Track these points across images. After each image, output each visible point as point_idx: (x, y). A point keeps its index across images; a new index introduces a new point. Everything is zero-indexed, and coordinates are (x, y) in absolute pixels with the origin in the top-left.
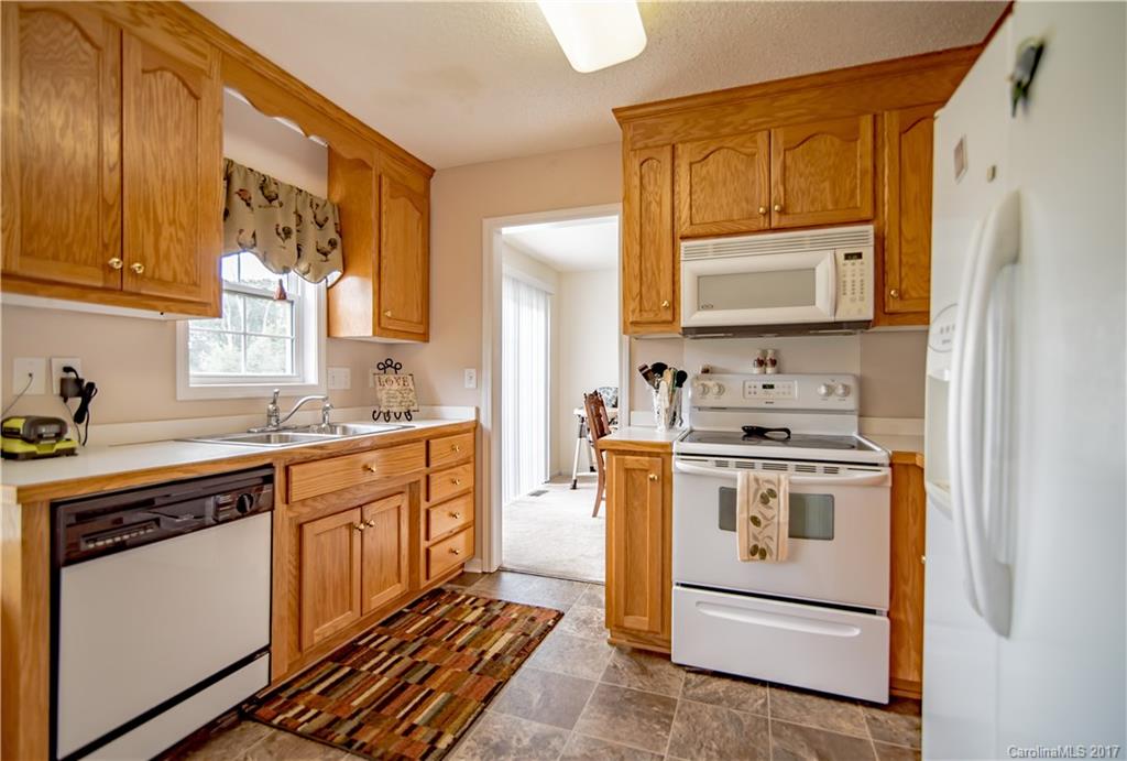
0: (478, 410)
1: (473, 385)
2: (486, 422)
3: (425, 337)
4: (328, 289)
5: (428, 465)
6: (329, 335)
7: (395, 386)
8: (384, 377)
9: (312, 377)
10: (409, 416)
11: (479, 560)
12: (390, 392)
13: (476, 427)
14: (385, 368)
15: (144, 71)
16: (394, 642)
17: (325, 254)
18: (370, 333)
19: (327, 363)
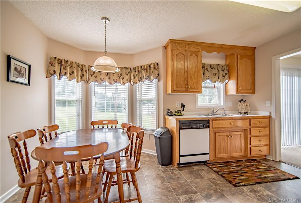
0: (270, 113)
1: (269, 105)
2: (273, 116)
3: (253, 93)
4: (226, 84)
5: (250, 126)
6: (226, 94)
7: (244, 106)
8: (240, 104)
9: (222, 104)
10: (247, 113)
11: (271, 156)
12: (242, 107)
13: (270, 117)
14: (241, 101)
15: (190, 56)
16: (238, 165)
17: (224, 77)
18: (235, 93)
19: (226, 101)
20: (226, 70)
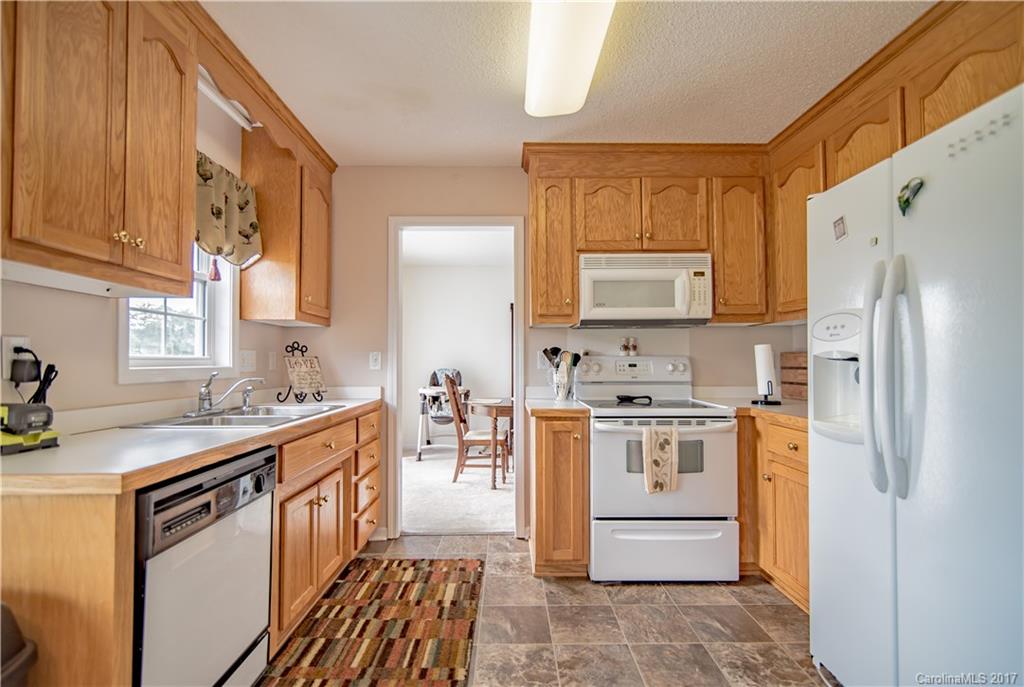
0: (383, 389)
1: (378, 367)
2: (391, 399)
3: (327, 321)
4: (241, 270)
5: (357, 442)
6: (241, 318)
7: (304, 368)
8: (293, 360)
9: (225, 358)
10: (318, 396)
11: (384, 529)
12: (299, 373)
13: (380, 407)
14: (293, 351)
15: (145, 40)
17: (247, 237)
18: (292, 316)
19: (239, 345)
20: (252, 207)
